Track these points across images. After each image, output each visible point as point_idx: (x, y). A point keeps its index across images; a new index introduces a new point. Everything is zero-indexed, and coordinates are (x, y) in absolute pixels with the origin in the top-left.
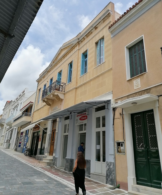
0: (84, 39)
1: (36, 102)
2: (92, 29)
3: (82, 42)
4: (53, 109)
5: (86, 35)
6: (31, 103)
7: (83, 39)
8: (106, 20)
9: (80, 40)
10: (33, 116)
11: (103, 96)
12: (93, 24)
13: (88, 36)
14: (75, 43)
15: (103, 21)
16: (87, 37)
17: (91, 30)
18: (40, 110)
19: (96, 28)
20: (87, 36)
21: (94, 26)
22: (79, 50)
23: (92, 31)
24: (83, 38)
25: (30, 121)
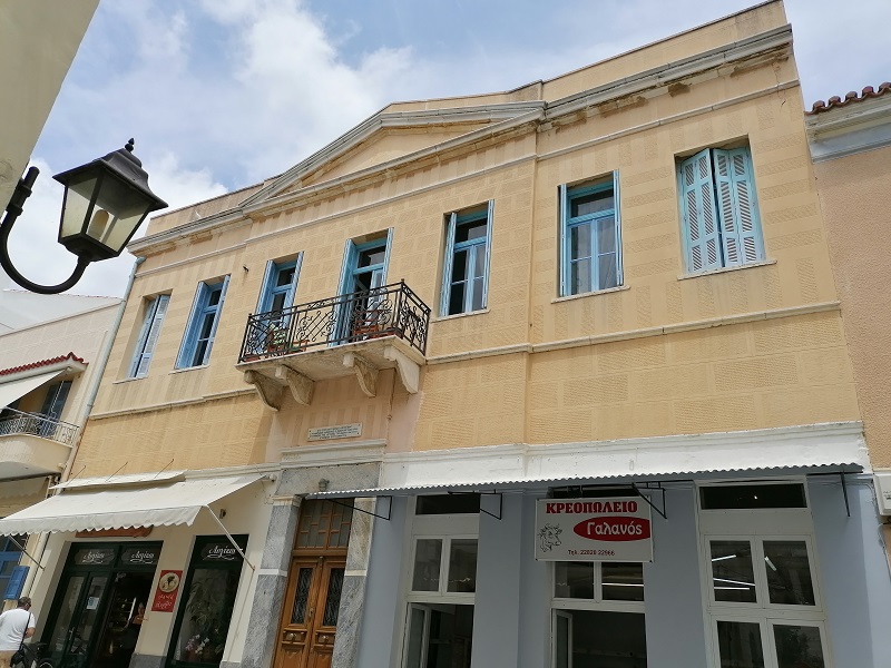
0: (581, 117)
1: (115, 364)
2: (653, 87)
3: (559, 127)
4: (314, 431)
5: (604, 103)
6: (71, 360)
7: (573, 118)
8: (754, 68)
9: (553, 115)
10: (79, 444)
11: (780, 437)
12: (670, 66)
13: (615, 112)
14: (516, 120)
15: (732, 69)
16: (605, 114)
17: (644, 90)
18: (154, 417)
19: (678, 88)
20: (607, 109)
21: (670, 73)
22: (538, 161)
23: (646, 95)
24: (580, 110)
25: (56, 470)
